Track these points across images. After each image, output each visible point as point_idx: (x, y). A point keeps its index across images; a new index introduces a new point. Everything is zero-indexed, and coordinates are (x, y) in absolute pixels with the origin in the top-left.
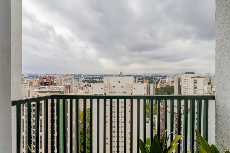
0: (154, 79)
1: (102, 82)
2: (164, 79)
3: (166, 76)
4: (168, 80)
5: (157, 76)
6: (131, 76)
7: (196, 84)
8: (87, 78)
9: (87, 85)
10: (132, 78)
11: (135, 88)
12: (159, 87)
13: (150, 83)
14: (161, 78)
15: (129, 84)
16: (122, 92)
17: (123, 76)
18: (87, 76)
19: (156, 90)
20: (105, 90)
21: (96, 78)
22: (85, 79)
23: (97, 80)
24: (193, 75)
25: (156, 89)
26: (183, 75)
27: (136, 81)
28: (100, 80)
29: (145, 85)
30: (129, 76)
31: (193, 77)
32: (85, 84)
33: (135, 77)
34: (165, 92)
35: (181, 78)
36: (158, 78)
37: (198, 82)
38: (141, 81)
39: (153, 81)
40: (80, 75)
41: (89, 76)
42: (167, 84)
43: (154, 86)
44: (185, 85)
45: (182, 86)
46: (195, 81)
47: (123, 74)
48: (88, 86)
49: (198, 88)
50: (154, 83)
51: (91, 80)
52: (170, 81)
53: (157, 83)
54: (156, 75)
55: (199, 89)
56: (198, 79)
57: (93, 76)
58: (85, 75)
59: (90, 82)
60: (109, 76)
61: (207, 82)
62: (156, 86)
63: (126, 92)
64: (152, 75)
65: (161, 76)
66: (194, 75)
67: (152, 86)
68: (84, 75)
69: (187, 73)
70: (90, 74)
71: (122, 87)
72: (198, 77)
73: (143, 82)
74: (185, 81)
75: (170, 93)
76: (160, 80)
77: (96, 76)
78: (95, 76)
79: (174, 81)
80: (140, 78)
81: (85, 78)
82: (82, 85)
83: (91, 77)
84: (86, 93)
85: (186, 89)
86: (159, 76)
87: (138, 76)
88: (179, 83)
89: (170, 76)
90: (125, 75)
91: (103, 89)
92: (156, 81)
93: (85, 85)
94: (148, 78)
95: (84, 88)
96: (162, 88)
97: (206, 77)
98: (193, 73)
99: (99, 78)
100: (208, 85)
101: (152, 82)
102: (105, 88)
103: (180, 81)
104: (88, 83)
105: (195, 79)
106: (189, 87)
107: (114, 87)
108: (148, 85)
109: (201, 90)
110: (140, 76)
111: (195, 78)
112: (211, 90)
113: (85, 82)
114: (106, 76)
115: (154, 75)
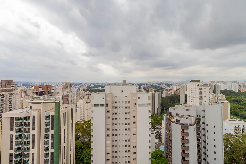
0: (159, 87)
1: (104, 91)
2: (170, 87)
3: (171, 85)
4: (173, 88)
5: (162, 85)
6: (136, 84)
7: (202, 92)
8: (89, 87)
9: (88, 95)
10: (135, 88)
11: (139, 98)
12: (164, 96)
13: (155, 92)
14: (166, 86)
15: (133, 93)
16: (126, 102)
17: (127, 85)
18: (89, 84)
19: (161, 99)
20: (106, 100)
21: (98, 87)
22: (86, 88)
23: (100, 88)
24: (198, 83)
25: (162, 98)
26: (188, 83)
27: (141, 89)
28: (103, 88)
29: (150, 94)
30: (133, 84)
31: (198, 86)
32: (86, 93)
33: (140, 85)
34: (170, 101)
35: (186, 86)
36: (163, 86)
37: (203, 90)
38: (146, 90)
39: (158, 89)
40: (80, 84)
41: (90, 84)
42: (173, 93)
43: (159, 95)
44: (190, 94)
45: (188, 95)
46: (200, 89)
47: (127, 82)
48: (89, 96)
49: (203, 97)
50: (159, 92)
51: (93, 89)
52: (176, 89)
53: (162, 92)
54: (161, 83)
55: (205, 97)
56: (203, 88)
57: (95, 85)
58: (87, 84)
59: (91, 91)
60: (112, 84)
61: (212, 91)
62: (162, 95)
63: (129, 102)
64: (157, 83)
65: (166, 84)
66: (200, 84)
67: (157, 94)
68: (85, 84)
69: (192, 81)
70: (92, 83)
71: (126, 96)
72: (204, 85)
73: (148, 91)
74: (191, 89)
75: (176, 102)
76: (166, 89)
77: (99, 84)
78: (97, 85)
79: (179, 90)
80: (145, 86)
81: (87, 86)
82: (83, 94)
83: (92, 85)
84: (86, 103)
85: (192, 98)
86: (164, 84)
87: (143, 84)
88: (184, 92)
89: (176, 85)
90: (130, 83)
91: (105, 98)
92: (162, 90)
93: (86, 95)
94: (153, 86)
95: (85, 97)
96: (167, 97)
97: (210, 85)
98: (198, 81)
99: (102, 87)
100: (214, 94)
101: (157, 91)
102: (107, 98)
103: (185, 89)
104: (90, 92)
105: (200, 87)
106: (194, 96)
107: (116, 96)
108: (153, 94)
109: (207, 98)
110: (144, 85)
111: (200, 86)
112: (217, 99)
113: (86, 91)
114: (109, 84)
115: (159, 84)
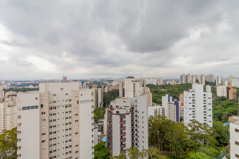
0: (102, 83)
1: (38, 89)
2: (111, 83)
3: (112, 81)
4: (114, 84)
5: (104, 81)
6: (78, 81)
7: (135, 86)
8: (13, 85)
9: (12, 96)
10: (78, 84)
11: (82, 95)
12: (106, 91)
13: (98, 88)
14: (108, 82)
15: (75, 90)
16: (66, 101)
17: (68, 82)
18: (13, 82)
19: (103, 95)
20: (41, 100)
21: (28, 85)
22: (9, 87)
23: (31, 87)
24: (133, 79)
25: (104, 93)
26: (126, 79)
27: (84, 86)
28: (36, 87)
29: (93, 90)
30: (75, 81)
31: (132, 81)
32: (7, 94)
33: (83, 82)
34: (111, 95)
35: (124, 81)
36: (105, 83)
37: (136, 85)
38: (89, 86)
39: (101, 85)
41: (16, 82)
42: (114, 88)
43: (102, 91)
44: (127, 88)
45: (125, 89)
46: (134, 84)
47: (68, 79)
48: (14, 97)
49: (136, 90)
50: (102, 88)
51: (21, 87)
52: (116, 85)
53: (104, 87)
54: (103, 80)
55: (137, 90)
56: (136, 83)
57: (23, 83)
58: (10, 82)
59: (17, 91)
60: (50, 81)
61: (141, 85)
62: (104, 91)
63: (71, 100)
64: (100, 80)
65: (108, 81)
66: (134, 80)
67: (100, 90)
68: (6, 81)
69: (128, 78)
70: (19, 80)
71: (67, 94)
72: (136, 81)
73: (91, 88)
74: (127, 84)
75: (116, 96)
76: (107, 85)
77: (30, 81)
78: (27, 83)
79: (119, 85)
80: (88, 83)
81: (9, 85)
82: (3, 95)
83: (19, 83)
84: (9, 106)
85: (128, 91)
86: (106, 81)
87: (86, 81)
88: (123, 87)
89: (116, 81)
90: (71, 80)
91: (39, 99)
92: (104, 85)
93: (9, 96)
94: (95, 82)
95: (6, 99)
96: (109, 92)
97: (141, 81)
98: (133, 77)
99: (34, 85)
100: (143, 87)
101: (100, 87)
102: (42, 98)
103: (123, 85)
104: (15, 93)
105: (134, 83)
106: (130, 90)
107: (55, 95)
108: (96, 90)
109: (139, 91)
110: (87, 81)
111: (134, 81)
112: (145, 91)
113: (8, 91)
114: (45, 82)
115: (102, 80)
